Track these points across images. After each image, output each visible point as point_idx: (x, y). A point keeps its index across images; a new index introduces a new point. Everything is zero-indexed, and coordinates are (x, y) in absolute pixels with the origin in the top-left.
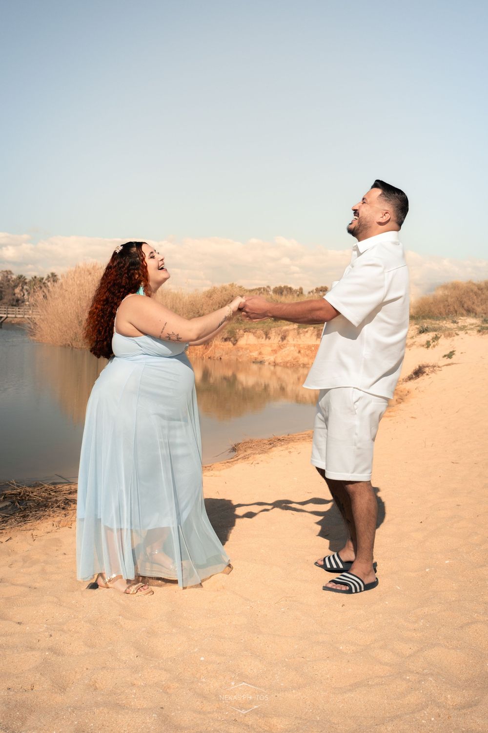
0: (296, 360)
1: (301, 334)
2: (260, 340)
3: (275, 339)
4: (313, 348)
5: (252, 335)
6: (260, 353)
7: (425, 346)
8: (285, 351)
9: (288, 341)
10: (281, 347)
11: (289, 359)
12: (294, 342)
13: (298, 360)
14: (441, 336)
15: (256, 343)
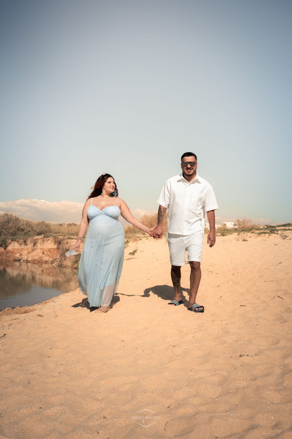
0: (41, 259)
1: (45, 241)
2: (21, 246)
3: (30, 246)
4: (52, 251)
5: (17, 242)
6: (21, 255)
8: (35, 253)
9: (37, 246)
10: (33, 251)
11: (36, 258)
12: (41, 247)
14: (130, 241)
15: (19, 248)
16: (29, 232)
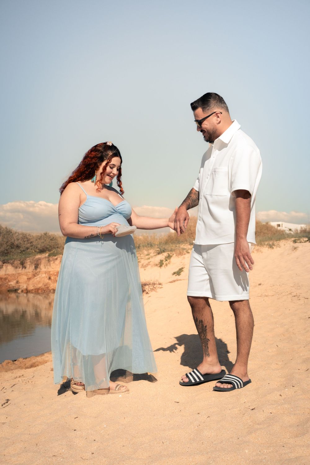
0: (47, 286)
1: (51, 261)
2: (18, 269)
3: (30, 269)
5: (11, 265)
6: (17, 282)
7: (158, 265)
8: (37, 278)
9: (41, 269)
10: (34, 275)
11: (40, 285)
12: (45, 270)
13: (48, 286)
14: (173, 255)
15: (14, 272)
16: (28, 248)
